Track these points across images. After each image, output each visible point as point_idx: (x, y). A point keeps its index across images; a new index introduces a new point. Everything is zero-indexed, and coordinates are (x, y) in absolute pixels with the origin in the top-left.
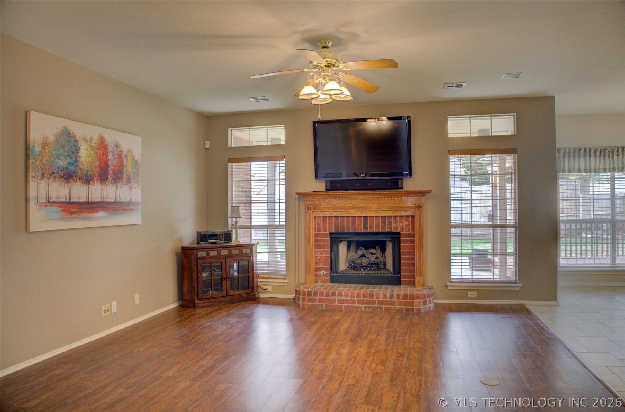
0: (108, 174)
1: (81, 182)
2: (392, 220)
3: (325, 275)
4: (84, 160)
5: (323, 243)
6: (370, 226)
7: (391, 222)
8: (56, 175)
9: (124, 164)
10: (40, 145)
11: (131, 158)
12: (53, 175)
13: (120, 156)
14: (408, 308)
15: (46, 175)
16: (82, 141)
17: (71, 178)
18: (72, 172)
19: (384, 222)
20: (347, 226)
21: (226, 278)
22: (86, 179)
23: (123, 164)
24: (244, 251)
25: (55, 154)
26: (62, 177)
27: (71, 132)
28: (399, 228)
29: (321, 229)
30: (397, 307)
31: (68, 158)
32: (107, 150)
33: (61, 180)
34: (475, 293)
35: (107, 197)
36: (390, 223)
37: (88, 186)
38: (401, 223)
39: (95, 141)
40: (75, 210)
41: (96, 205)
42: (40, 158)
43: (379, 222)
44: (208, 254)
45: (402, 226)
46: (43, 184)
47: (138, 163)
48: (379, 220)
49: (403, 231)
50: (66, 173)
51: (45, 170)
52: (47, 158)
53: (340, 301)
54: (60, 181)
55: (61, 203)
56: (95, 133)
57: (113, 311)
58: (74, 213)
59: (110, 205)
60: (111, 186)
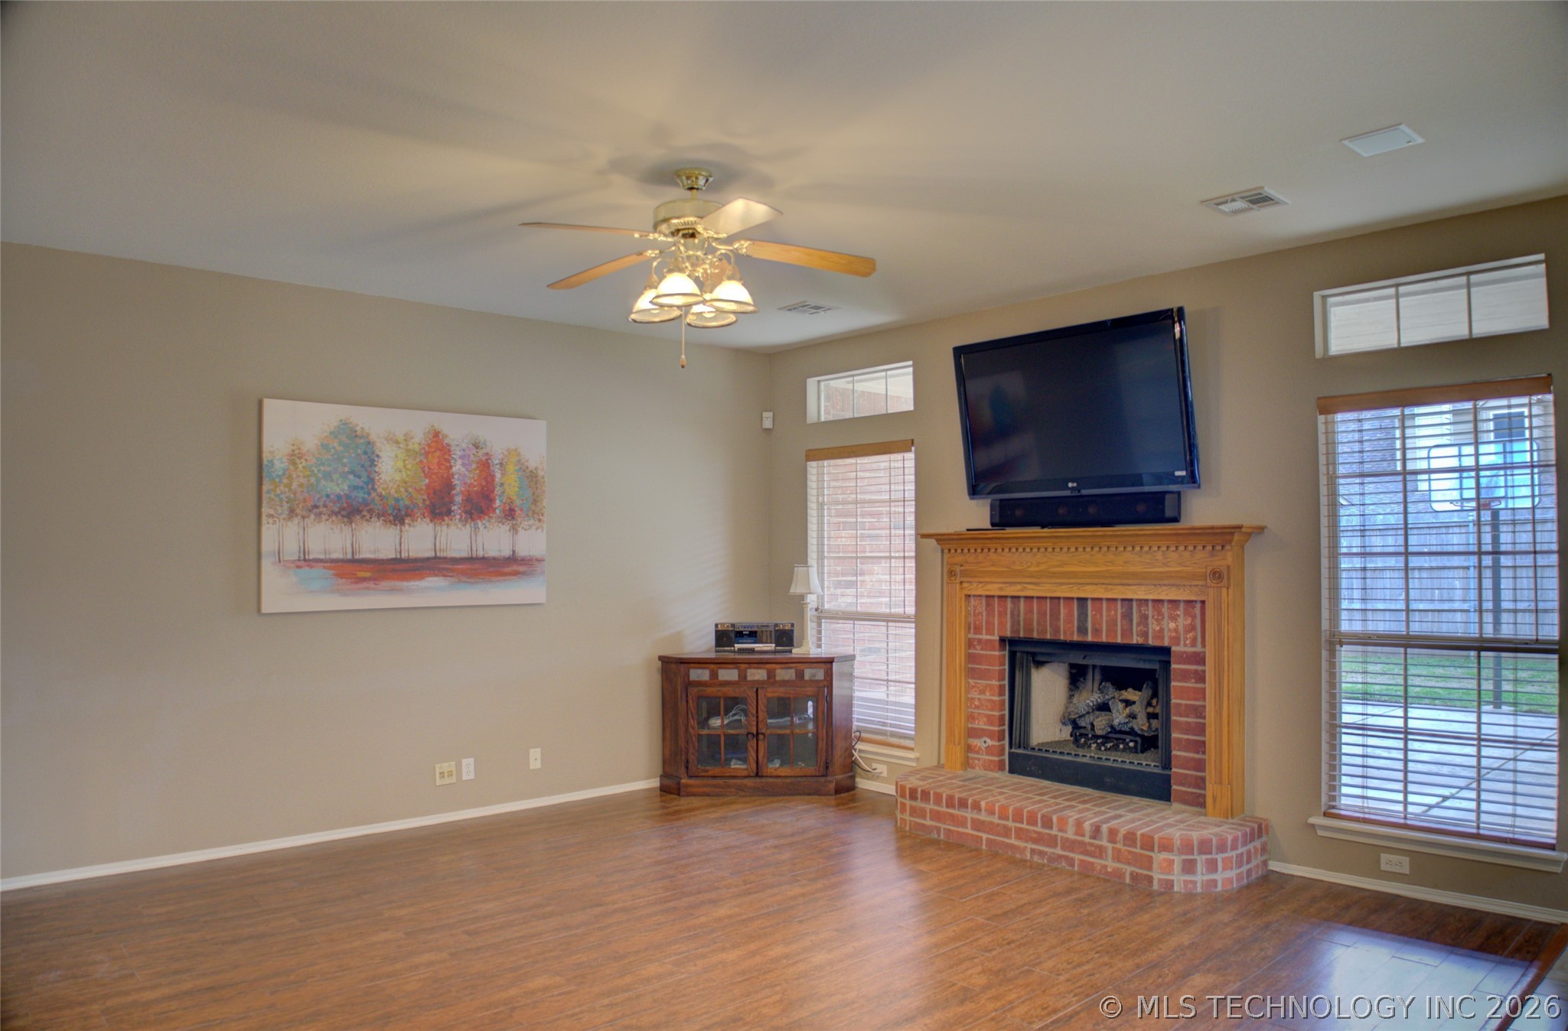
0: (452, 502)
1: (381, 521)
2: (1150, 611)
3: (989, 750)
4: (390, 479)
5: (987, 665)
6: (1093, 624)
7: (1146, 617)
8: (322, 509)
9: (497, 480)
10: (286, 458)
11: (517, 468)
12: (315, 510)
13: (485, 465)
14: (1137, 873)
15: (298, 511)
16: (385, 442)
17: (358, 515)
18: (361, 505)
19: (1127, 616)
20: (1038, 622)
21: (758, 734)
22: (394, 514)
23: (493, 480)
24: (808, 674)
25: (319, 471)
26: (336, 514)
27: (358, 428)
28: (1166, 634)
29: (982, 628)
30: (1111, 865)
31: (351, 477)
32: (450, 455)
33: (334, 518)
34: (1406, 860)
35: (448, 547)
36: (1144, 618)
37: (398, 527)
38: (1172, 621)
39: (417, 440)
40: (368, 575)
41: (418, 564)
42: (285, 481)
43: (1116, 614)
44: (714, 675)
45: (1176, 630)
46: (292, 529)
47: (536, 477)
48: (1116, 611)
49: (1178, 644)
50: (345, 505)
51: (297, 502)
52: (302, 480)
53: (978, 825)
54: (331, 520)
55: (333, 561)
56: (416, 425)
57: (465, 777)
58: (364, 579)
59: (458, 564)
60: (460, 526)
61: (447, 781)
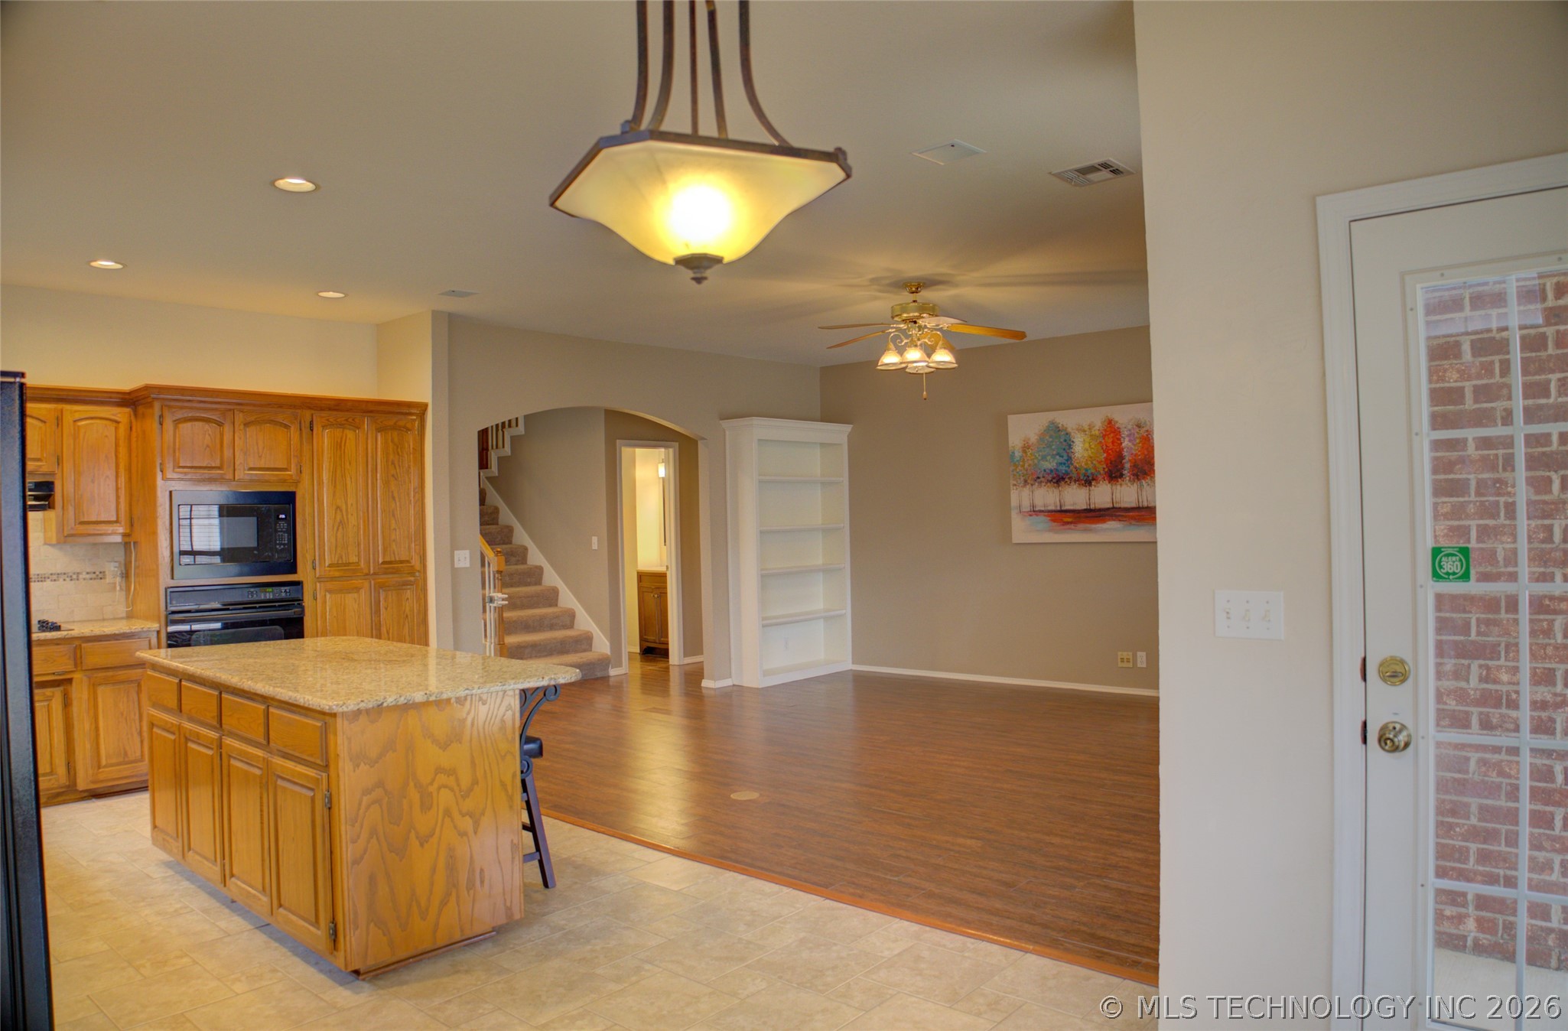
0: (1123, 468)
1: (1077, 484)
4: (1081, 456)
8: (1042, 479)
10: (1021, 448)
12: (1038, 480)
13: (1147, 439)
15: (1029, 481)
16: (1077, 432)
17: (1063, 481)
18: (1064, 474)
22: (1085, 479)
23: (1153, 449)
25: (1039, 455)
26: (1050, 481)
27: (1060, 425)
31: (1058, 457)
32: (1120, 435)
33: (1049, 484)
35: (1122, 500)
37: (1088, 487)
39: (1097, 427)
40: (1070, 520)
41: (1102, 512)
42: (1021, 463)
46: (1026, 492)
50: (1055, 475)
51: (1028, 476)
52: (1030, 462)
54: (1047, 485)
55: (1049, 511)
56: (1095, 418)
57: (1139, 665)
58: (1068, 523)
59: (1129, 512)
60: (1129, 484)
61: (1125, 665)
